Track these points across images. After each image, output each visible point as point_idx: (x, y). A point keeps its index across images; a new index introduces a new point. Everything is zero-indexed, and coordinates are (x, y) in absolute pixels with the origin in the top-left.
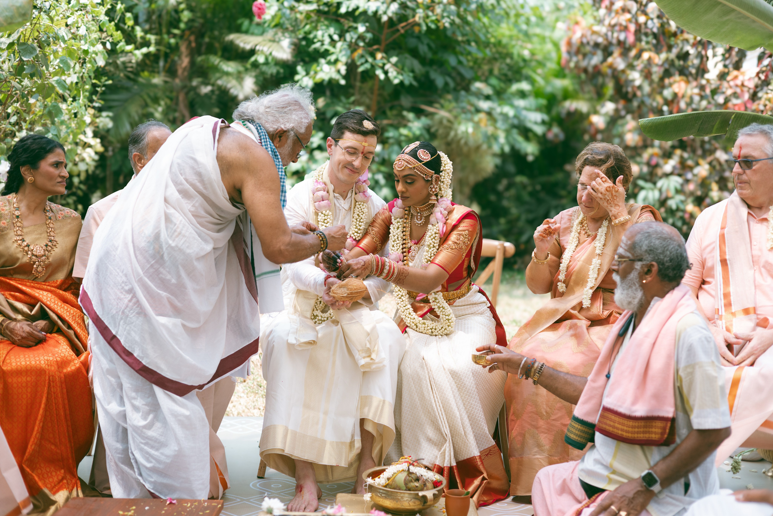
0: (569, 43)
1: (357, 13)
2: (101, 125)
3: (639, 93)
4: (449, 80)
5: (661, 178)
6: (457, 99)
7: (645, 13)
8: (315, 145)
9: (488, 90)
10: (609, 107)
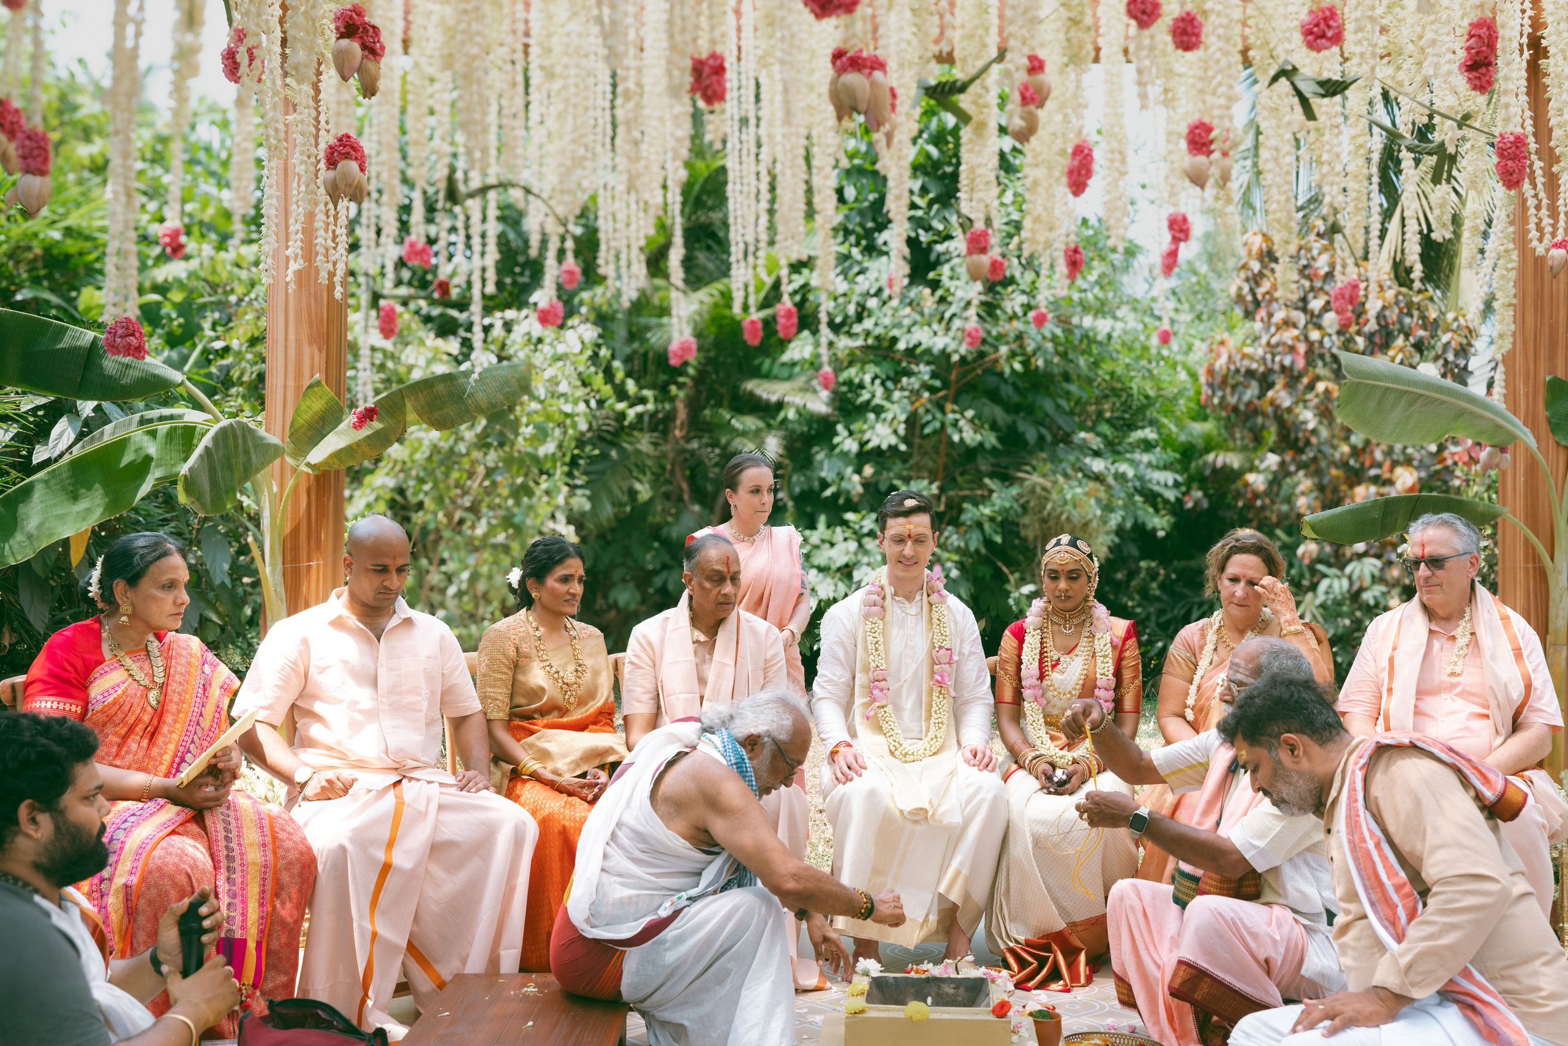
0: (1211, 372)
1: (918, 351)
2: (576, 508)
3: (1314, 440)
4: (1044, 431)
5: (1351, 560)
6: (1055, 460)
7: (1319, 327)
8: (865, 530)
9: (1096, 442)
10: (1272, 460)
